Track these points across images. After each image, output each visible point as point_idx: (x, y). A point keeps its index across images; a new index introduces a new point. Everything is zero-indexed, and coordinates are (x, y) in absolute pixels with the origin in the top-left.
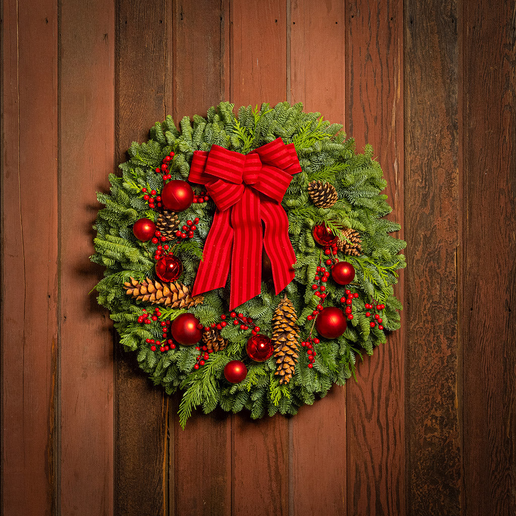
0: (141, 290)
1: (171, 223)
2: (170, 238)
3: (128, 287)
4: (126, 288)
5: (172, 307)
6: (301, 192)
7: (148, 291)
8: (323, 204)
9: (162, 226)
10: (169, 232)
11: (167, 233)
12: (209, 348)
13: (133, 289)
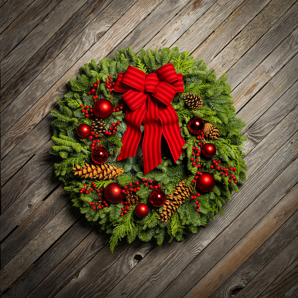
0: (83, 172)
1: (101, 126)
2: (100, 135)
3: (75, 171)
4: (73, 172)
5: (104, 179)
6: (180, 100)
7: (87, 171)
8: (193, 107)
9: (95, 128)
10: (100, 132)
11: (98, 132)
12: (129, 202)
13: (78, 172)
